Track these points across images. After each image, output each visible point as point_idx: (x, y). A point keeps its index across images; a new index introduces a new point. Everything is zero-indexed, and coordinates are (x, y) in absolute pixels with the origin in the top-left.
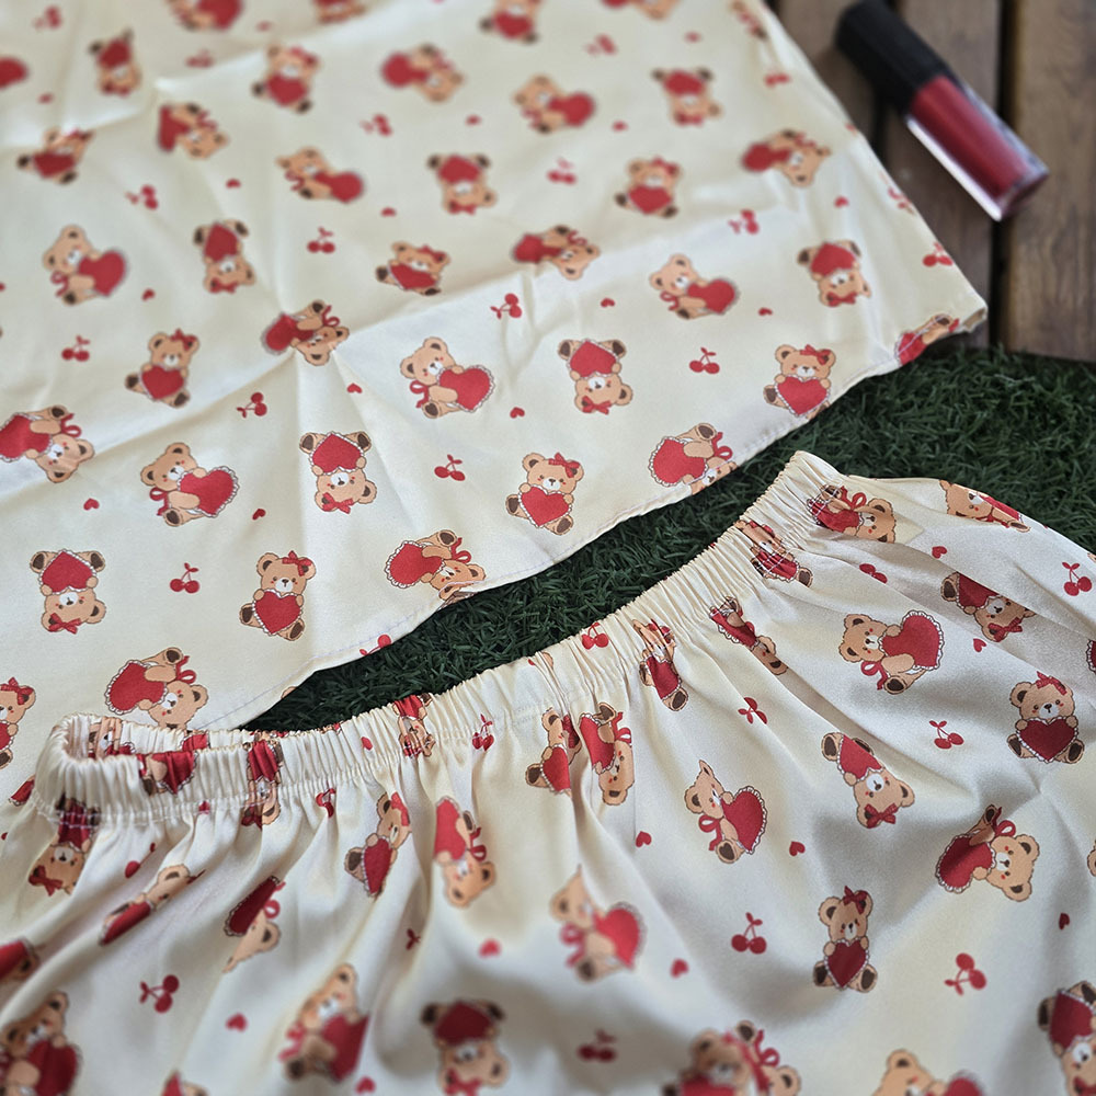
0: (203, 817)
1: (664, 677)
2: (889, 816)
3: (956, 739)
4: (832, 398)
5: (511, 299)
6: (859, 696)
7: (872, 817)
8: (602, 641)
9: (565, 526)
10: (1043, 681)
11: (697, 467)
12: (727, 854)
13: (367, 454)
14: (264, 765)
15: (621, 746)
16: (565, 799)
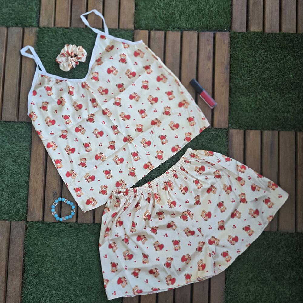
0: (130, 198)
1: (175, 176)
2: (200, 188)
3: (208, 178)
4: (192, 139)
5: (152, 131)
6: (197, 175)
7: (199, 188)
8: (169, 173)
9: (162, 159)
10: (217, 171)
11: (177, 150)
12: (184, 194)
13: (139, 154)
14: (135, 191)
15: (172, 184)
16: (167, 191)
